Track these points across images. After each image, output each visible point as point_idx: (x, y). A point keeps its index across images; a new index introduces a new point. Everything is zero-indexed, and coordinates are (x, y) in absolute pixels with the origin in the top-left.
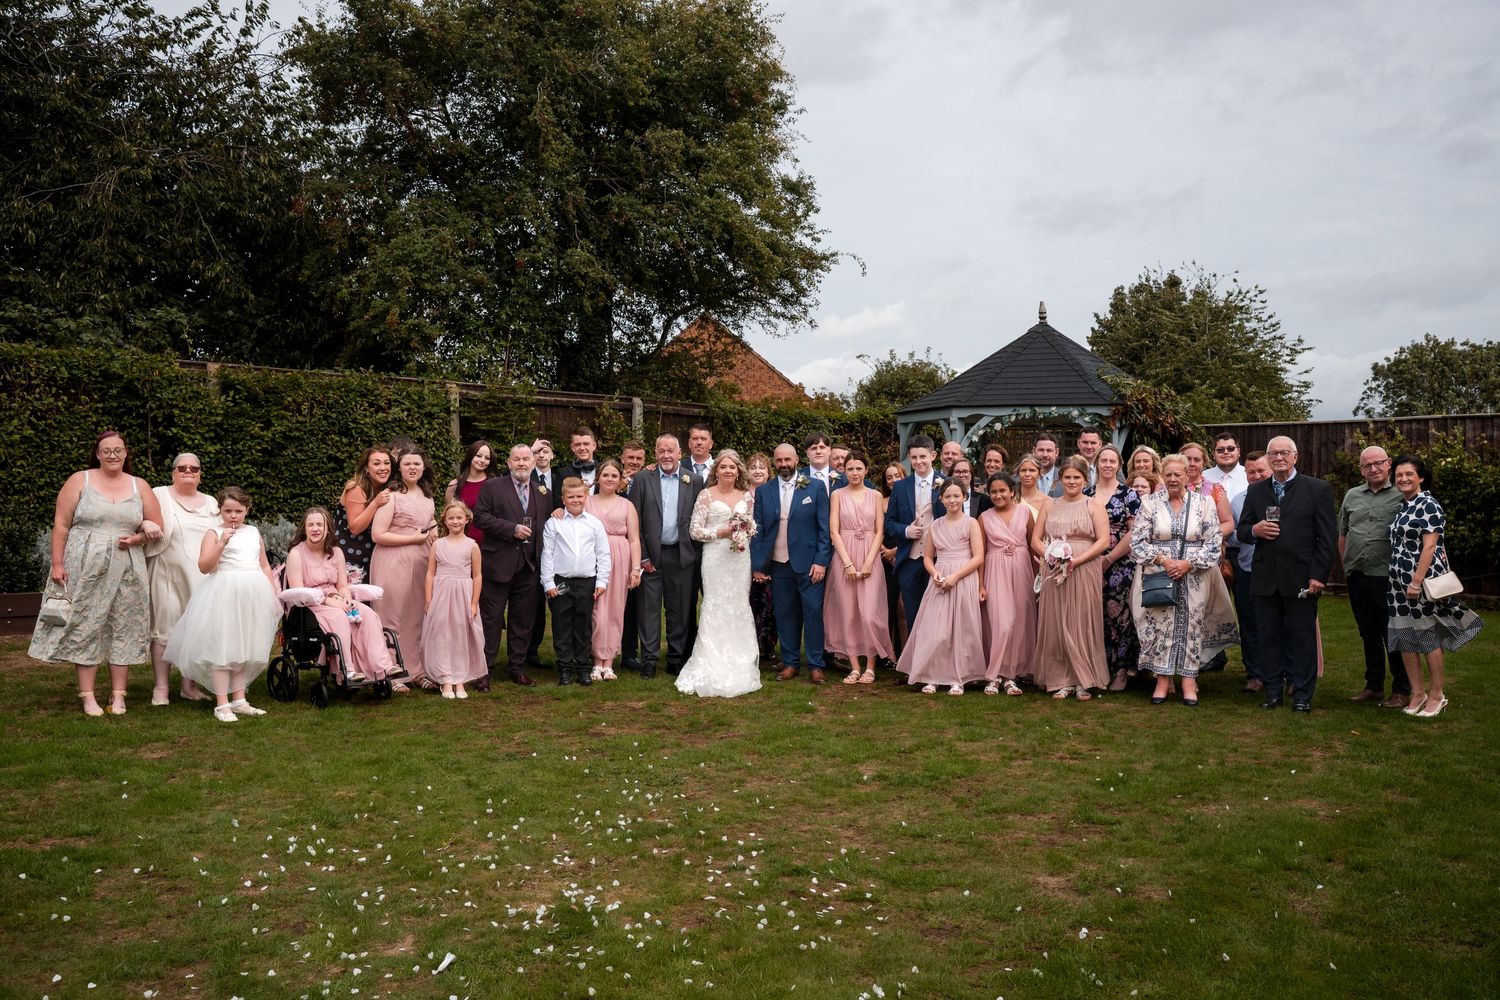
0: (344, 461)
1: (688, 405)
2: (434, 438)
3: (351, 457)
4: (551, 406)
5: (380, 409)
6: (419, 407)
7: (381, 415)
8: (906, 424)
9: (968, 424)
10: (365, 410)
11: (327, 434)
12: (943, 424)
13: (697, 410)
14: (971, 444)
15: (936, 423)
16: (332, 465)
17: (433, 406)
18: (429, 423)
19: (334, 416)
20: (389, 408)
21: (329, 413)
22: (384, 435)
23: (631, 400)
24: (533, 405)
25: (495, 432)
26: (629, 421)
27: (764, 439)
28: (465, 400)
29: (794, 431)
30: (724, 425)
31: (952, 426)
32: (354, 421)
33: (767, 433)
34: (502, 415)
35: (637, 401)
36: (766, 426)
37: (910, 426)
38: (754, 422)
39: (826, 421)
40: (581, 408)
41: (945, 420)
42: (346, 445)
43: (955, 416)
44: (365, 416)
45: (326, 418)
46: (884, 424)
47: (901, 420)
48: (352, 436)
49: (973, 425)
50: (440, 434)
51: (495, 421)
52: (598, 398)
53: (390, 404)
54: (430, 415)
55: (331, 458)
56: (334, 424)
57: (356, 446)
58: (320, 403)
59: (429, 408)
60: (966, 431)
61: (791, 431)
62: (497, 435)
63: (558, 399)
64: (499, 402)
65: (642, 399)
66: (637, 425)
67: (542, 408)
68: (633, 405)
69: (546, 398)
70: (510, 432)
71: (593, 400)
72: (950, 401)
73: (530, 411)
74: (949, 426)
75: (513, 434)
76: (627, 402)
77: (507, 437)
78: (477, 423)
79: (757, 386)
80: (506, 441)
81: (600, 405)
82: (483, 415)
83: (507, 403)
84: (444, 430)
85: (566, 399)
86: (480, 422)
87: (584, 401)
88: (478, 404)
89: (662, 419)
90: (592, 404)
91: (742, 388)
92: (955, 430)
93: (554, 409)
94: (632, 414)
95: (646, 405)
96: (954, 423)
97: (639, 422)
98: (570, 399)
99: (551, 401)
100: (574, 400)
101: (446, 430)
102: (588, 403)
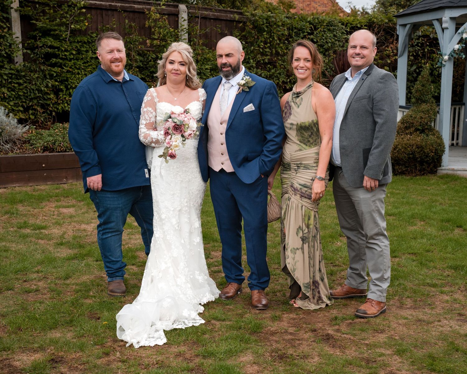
1: (226, 12)
4: (107, 10)
8: (404, 25)
9: (458, 23)
12: (436, 24)
14: (461, 41)
15: (430, 24)
23: (177, 6)
24: (84, 7)
25: (51, 30)
26: (176, 25)
27: (287, 39)
29: (312, 34)
30: (255, 27)
31: (444, 25)
33: (290, 36)
35: (183, 7)
36: (289, 29)
37: (408, 27)
39: (340, 24)
40: (134, 12)
41: (437, 20)
43: (447, 15)
46: (389, 27)
47: (401, 21)
49: (462, 24)
60: (457, 29)
61: (310, 34)
62: (52, 33)
63: (113, 4)
64: (55, 4)
65: (187, 6)
66: (180, 27)
67: (99, 11)
68: (179, 12)
69: (102, 3)
70: (65, 31)
71: (144, 6)
72: (444, 3)
73: (83, 12)
74: (441, 25)
75: (69, 33)
76: (174, 8)
77: (62, 35)
78: (34, 22)
79: (310, 4)
80: (61, 38)
81: (149, 10)
82: (42, 16)
83: (63, 6)
84: (5, 26)
85: (120, 4)
86: (37, 21)
87: (136, 6)
88: (37, 6)
89: (200, 22)
90: (143, 9)
91: (298, 5)
92: (447, 28)
93: (110, 12)
94: (178, 18)
95: (190, 11)
96: (446, 22)
97: (184, 25)
98: (123, 5)
99: (106, 6)
100: (127, 5)
101: (7, 27)
102: (140, 9)
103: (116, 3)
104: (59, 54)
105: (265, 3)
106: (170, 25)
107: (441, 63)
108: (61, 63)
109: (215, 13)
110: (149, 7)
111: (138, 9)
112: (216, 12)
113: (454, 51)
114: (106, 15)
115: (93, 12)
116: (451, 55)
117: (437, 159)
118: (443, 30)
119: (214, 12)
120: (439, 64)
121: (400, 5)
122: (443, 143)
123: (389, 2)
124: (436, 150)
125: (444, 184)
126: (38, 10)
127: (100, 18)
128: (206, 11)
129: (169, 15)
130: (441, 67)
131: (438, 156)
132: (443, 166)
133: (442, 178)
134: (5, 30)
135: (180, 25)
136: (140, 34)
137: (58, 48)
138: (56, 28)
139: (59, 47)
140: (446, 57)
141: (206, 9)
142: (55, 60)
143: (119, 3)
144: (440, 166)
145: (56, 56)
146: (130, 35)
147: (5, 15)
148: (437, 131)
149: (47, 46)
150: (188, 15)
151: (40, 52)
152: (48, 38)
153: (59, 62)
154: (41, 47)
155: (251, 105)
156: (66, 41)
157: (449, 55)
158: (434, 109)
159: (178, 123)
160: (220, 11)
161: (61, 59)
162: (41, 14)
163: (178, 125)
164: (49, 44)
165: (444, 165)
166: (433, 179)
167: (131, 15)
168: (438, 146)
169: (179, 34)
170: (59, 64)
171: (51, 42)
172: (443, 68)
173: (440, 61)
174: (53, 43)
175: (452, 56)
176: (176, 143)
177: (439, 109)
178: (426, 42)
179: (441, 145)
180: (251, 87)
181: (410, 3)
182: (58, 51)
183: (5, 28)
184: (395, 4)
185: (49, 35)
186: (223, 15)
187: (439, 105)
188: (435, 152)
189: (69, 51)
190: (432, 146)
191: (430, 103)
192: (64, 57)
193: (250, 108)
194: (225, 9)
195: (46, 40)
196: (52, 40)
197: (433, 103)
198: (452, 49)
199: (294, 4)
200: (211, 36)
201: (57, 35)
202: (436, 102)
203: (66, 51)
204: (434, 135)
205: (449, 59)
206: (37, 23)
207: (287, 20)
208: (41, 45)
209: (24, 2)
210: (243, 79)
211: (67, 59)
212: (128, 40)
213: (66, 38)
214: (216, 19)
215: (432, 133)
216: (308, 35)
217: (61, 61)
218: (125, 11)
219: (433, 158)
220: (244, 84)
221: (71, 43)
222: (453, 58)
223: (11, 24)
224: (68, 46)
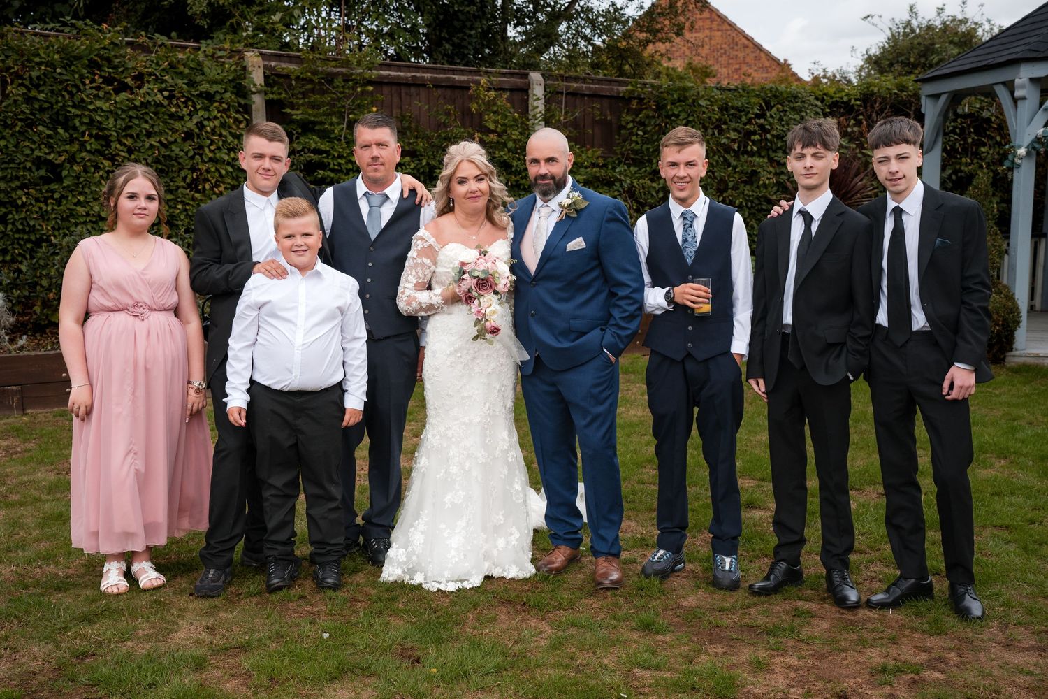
0: (61, 165)
1: (610, 82)
2: (213, 132)
3: (72, 160)
4: (408, 85)
5: (123, 87)
6: (192, 84)
7: (124, 96)
8: (936, 97)
10: (98, 88)
11: (31, 124)
12: (1002, 93)
13: (621, 89)
15: (988, 93)
16: (42, 172)
17: (216, 82)
18: (206, 109)
19: (42, 96)
20: (140, 87)
21: (33, 93)
22: (130, 127)
23: (527, 75)
24: (370, 82)
25: (314, 123)
26: (524, 108)
28: (272, 79)
31: (1018, 93)
32: (81, 105)
34: (327, 98)
35: (535, 76)
37: (943, 98)
38: (703, 102)
40: (454, 87)
41: (1004, 83)
42: (65, 142)
43: (1024, 75)
44: (96, 96)
45: (29, 100)
47: (928, 89)
48: (75, 128)
50: (223, 125)
51: (314, 106)
52: (477, 73)
53: (140, 78)
54: (209, 97)
55: (39, 162)
56: (42, 110)
57: (83, 144)
58: (17, 76)
59: (204, 87)
60: (1042, 102)
61: (758, 116)
62: (317, 128)
63: (418, 75)
64: (323, 78)
65: (543, 75)
66: (532, 110)
67: (394, 88)
68: (529, 83)
69: (399, 73)
70: (339, 124)
71: (470, 77)
72: (1017, 53)
73: (368, 92)
74: (1012, 93)
75: (345, 126)
76: (521, 78)
77: (334, 131)
78: (288, 111)
79: (740, 69)
80: (332, 136)
81: (478, 83)
82: (300, 99)
83: (335, 80)
84: (241, 119)
85: (429, 75)
86: (293, 109)
87: (457, 77)
88: (293, 82)
89: (566, 102)
90: (468, 82)
91: (720, 70)
92: (1024, 98)
93: (413, 90)
94: (528, 96)
95: (548, 82)
96: (1022, 87)
97: (537, 107)
98: (435, 76)
99: (407, 78)
100: (441, 76)
101: (245, 119)
102: (463, 81)
103: (423, 73)
104: (329, 164)
105: (664, 68)
106: (514, 108)
107: (1013, 162)
108: (332, 179)
109: (592, 86)
110: (478, 78)
111: (460, 81)
112: (593, 84)
113: (1037, 140)
114: (407, 94)
115: (386, 90)
116: (1032, 148)
117: (1006, 337)
118: (1015, 101)
119: (589, 83)
120: (1007, 164)
121: (908, 64)
122: (1018, 308)
123: (888, 60)
124: (1005, 320)
125: (1025, 384)
126: (293, 90)
127: (396, 99)
128: (577, 82)
129: (512, 90)
130: (1011, 169)
131: (1008, 331)
132: (1016, 350)
133: (1016, 372)
134: (241, 126)
135: (530, 108)
136: (463, 125)
137: (327, 153)
138: (323, 118)
139: (329, 151)
140: (1022, 151)
141: (576, 79)
142: (321, 172)
143: (428, 73)
144: (1011, 350)
145: (324, 166)
146: (445, 125)
147: (243, 102)
148: (1005, 286)
149: (309, 149)
150: (545, 91)
151: (297, 161)
152: (310, 136)
153: (328, 176)
154: (299, 152)
155: (580, 239)
156: (340, 140)
157: (1027, 147)
158: (1000, 246)
159: (482, 276)
160: (600, 81)
161: (333, 170)
162: (300, 96)
163: (483, 280)
164: (313, 146)
165: (1019, 348)
166: (999, 375)
167: (449, 92)
168: (1008, 314)
169: (531, 122)
170: (329, 180)
171: (316, 143)
172: (1015, 172)
173: (1010, 157)
174: (319, 144)
175: (1034, 148)
176: (492, 308)
177: (1008, 244)
178: (969, 126)
179: (1014, 310)
180: (582, 210)
181: (927, 59)
182: (327, 157)
183: (240, 122)
184: (898, 62)
185: (313, 131)
186: (605, 89)
187: (1008, 237)
188: (1003, 325)
189: (345, 158)
190: (998, 314)
191: (991, 235)
192: (336, 167)
193: (577, 244)
194: (609, 78)
195: (307, 140)
196: (318, 139)
197: (996, 234)
198: (1033, 137)
199: (712, 71)
200: (584, 126)
201: (325, 130)
202: (1002, 232)
203: (340, 157)
204: (999, 293)
205: (1028, 154)
206: (293, 112)
207: (719, 93)
208: (300, 148)
209: (272, 77)
210: (568, 197)
211: (341, 171)
212: (443, 135)
213: (341, 136)
214: (594, 96)
215: (996, 289)
216: (754, 118)
217: (332, 175)
218: (436, 86)
219: (998, 334)
220: (569, 206)
221: (347, 143)
222: (1034, 152)
223: (250, 114)
224: (343, 149)
